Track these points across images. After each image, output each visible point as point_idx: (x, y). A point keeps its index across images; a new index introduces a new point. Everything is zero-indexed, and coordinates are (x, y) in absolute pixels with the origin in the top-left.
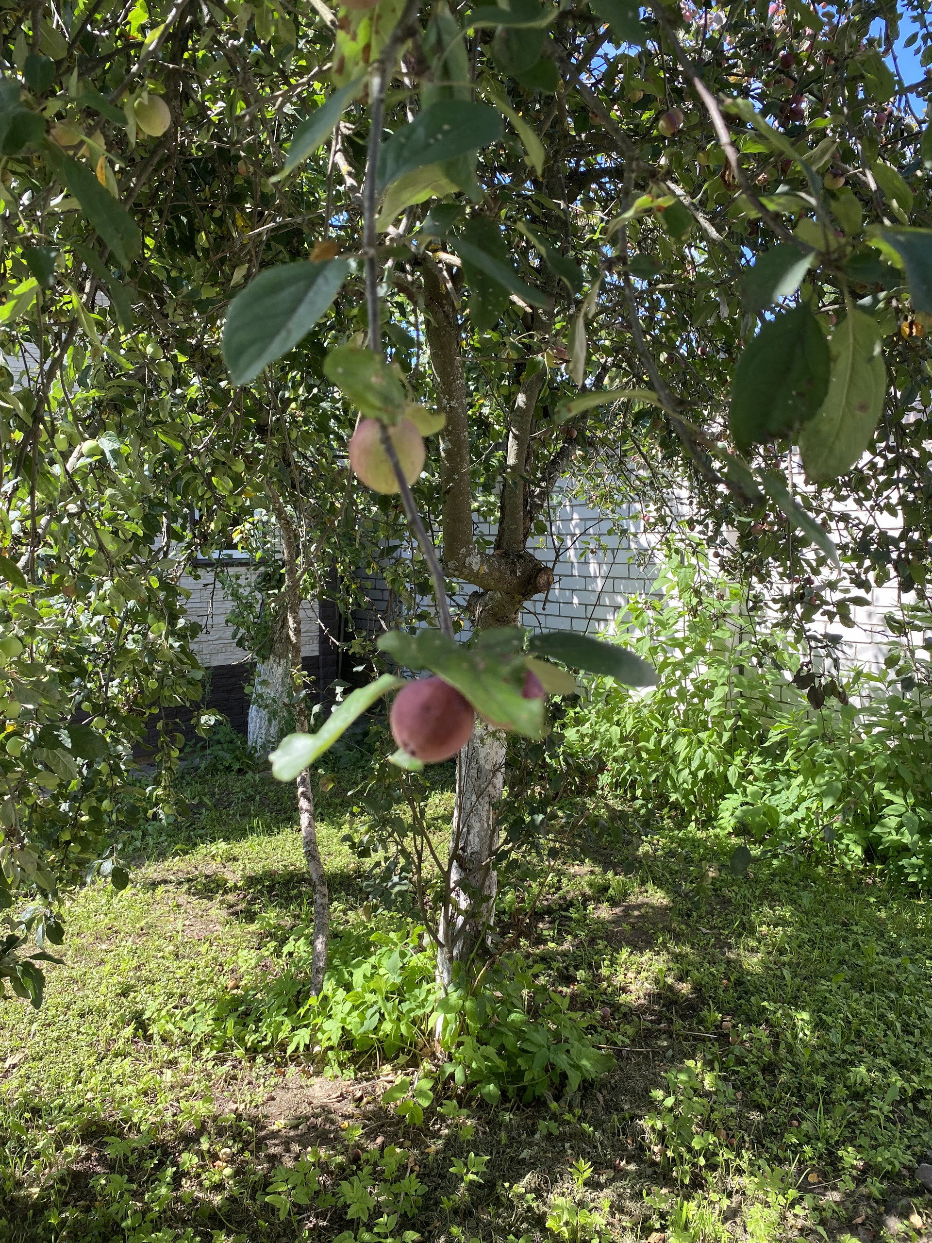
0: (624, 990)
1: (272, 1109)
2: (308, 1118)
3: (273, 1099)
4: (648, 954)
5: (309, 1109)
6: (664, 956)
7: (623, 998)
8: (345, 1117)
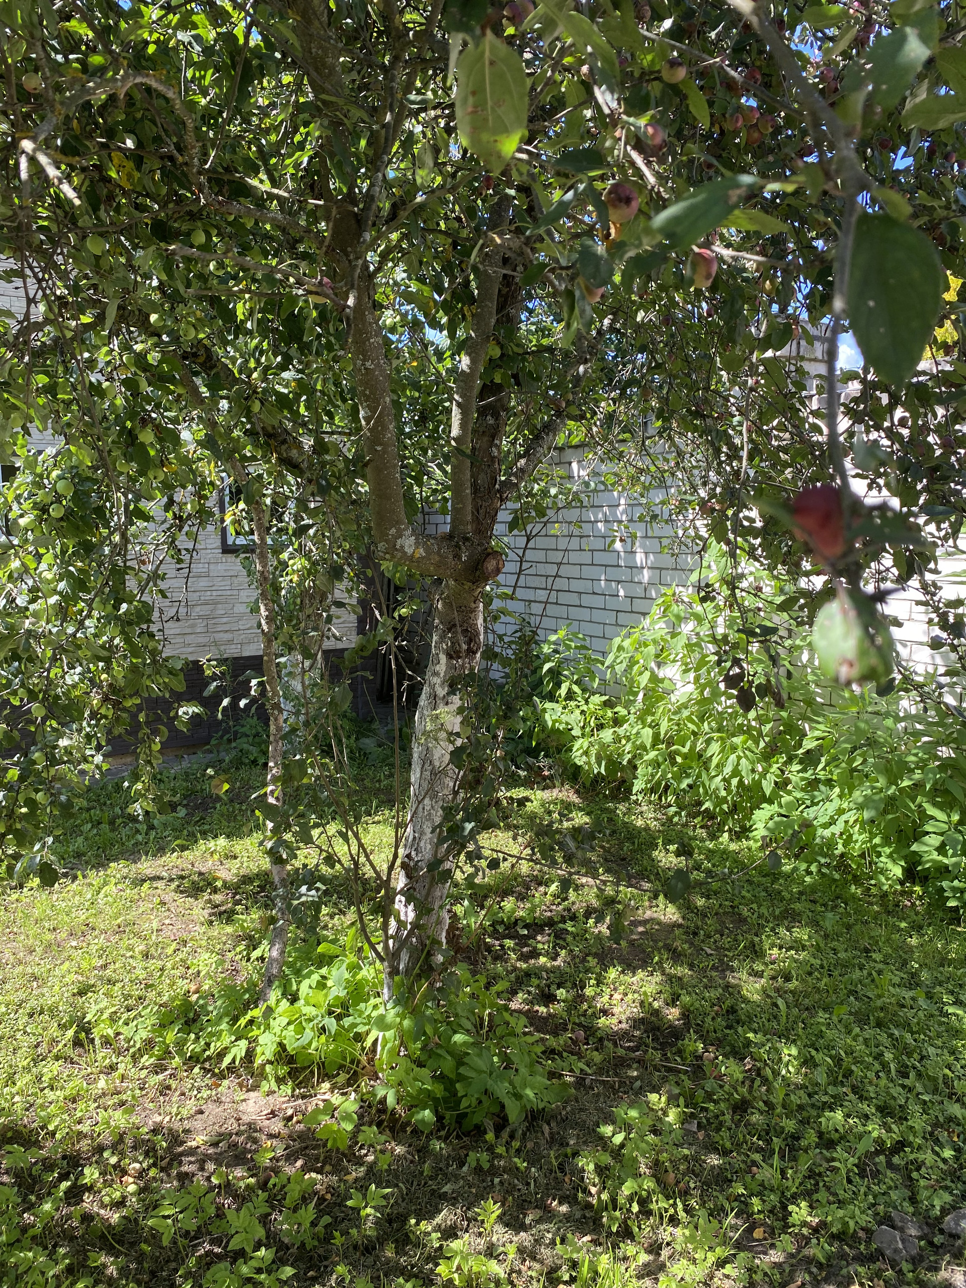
0: (605, 1012)
1: (197, 1124)
2: (231, 1135)
3: (201, 1112)
4: (641, 974)
5: (235, 1125)
6: (658, 977)
7: (602, 1021)
8: (271, 1136)
